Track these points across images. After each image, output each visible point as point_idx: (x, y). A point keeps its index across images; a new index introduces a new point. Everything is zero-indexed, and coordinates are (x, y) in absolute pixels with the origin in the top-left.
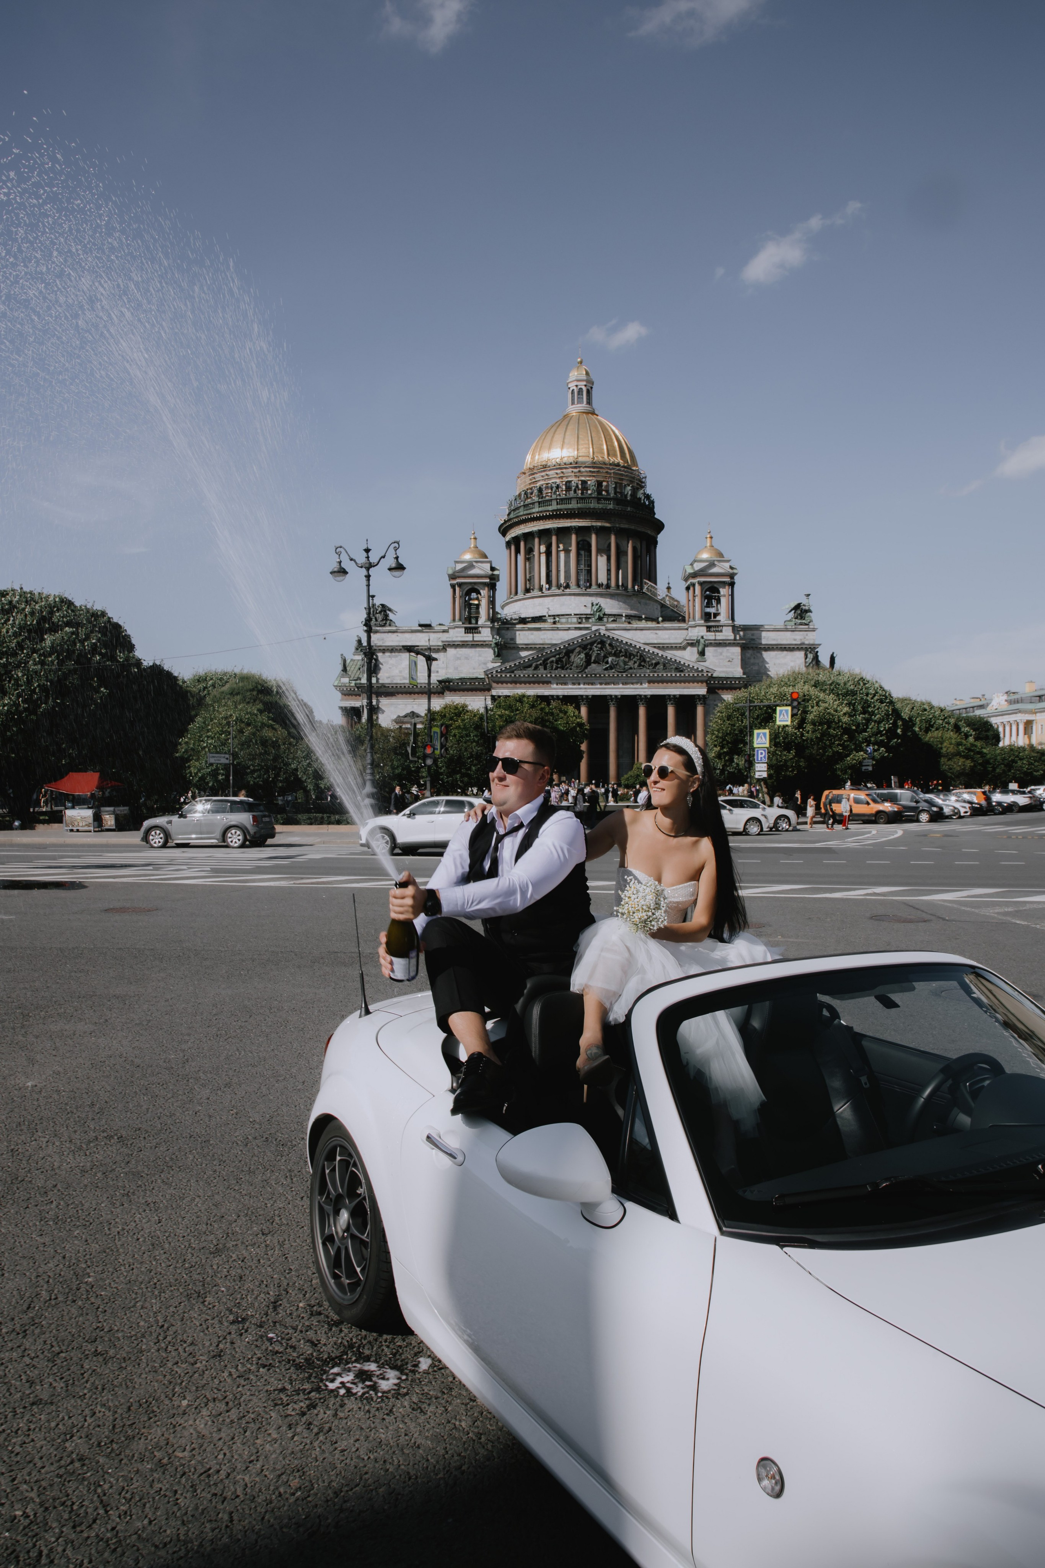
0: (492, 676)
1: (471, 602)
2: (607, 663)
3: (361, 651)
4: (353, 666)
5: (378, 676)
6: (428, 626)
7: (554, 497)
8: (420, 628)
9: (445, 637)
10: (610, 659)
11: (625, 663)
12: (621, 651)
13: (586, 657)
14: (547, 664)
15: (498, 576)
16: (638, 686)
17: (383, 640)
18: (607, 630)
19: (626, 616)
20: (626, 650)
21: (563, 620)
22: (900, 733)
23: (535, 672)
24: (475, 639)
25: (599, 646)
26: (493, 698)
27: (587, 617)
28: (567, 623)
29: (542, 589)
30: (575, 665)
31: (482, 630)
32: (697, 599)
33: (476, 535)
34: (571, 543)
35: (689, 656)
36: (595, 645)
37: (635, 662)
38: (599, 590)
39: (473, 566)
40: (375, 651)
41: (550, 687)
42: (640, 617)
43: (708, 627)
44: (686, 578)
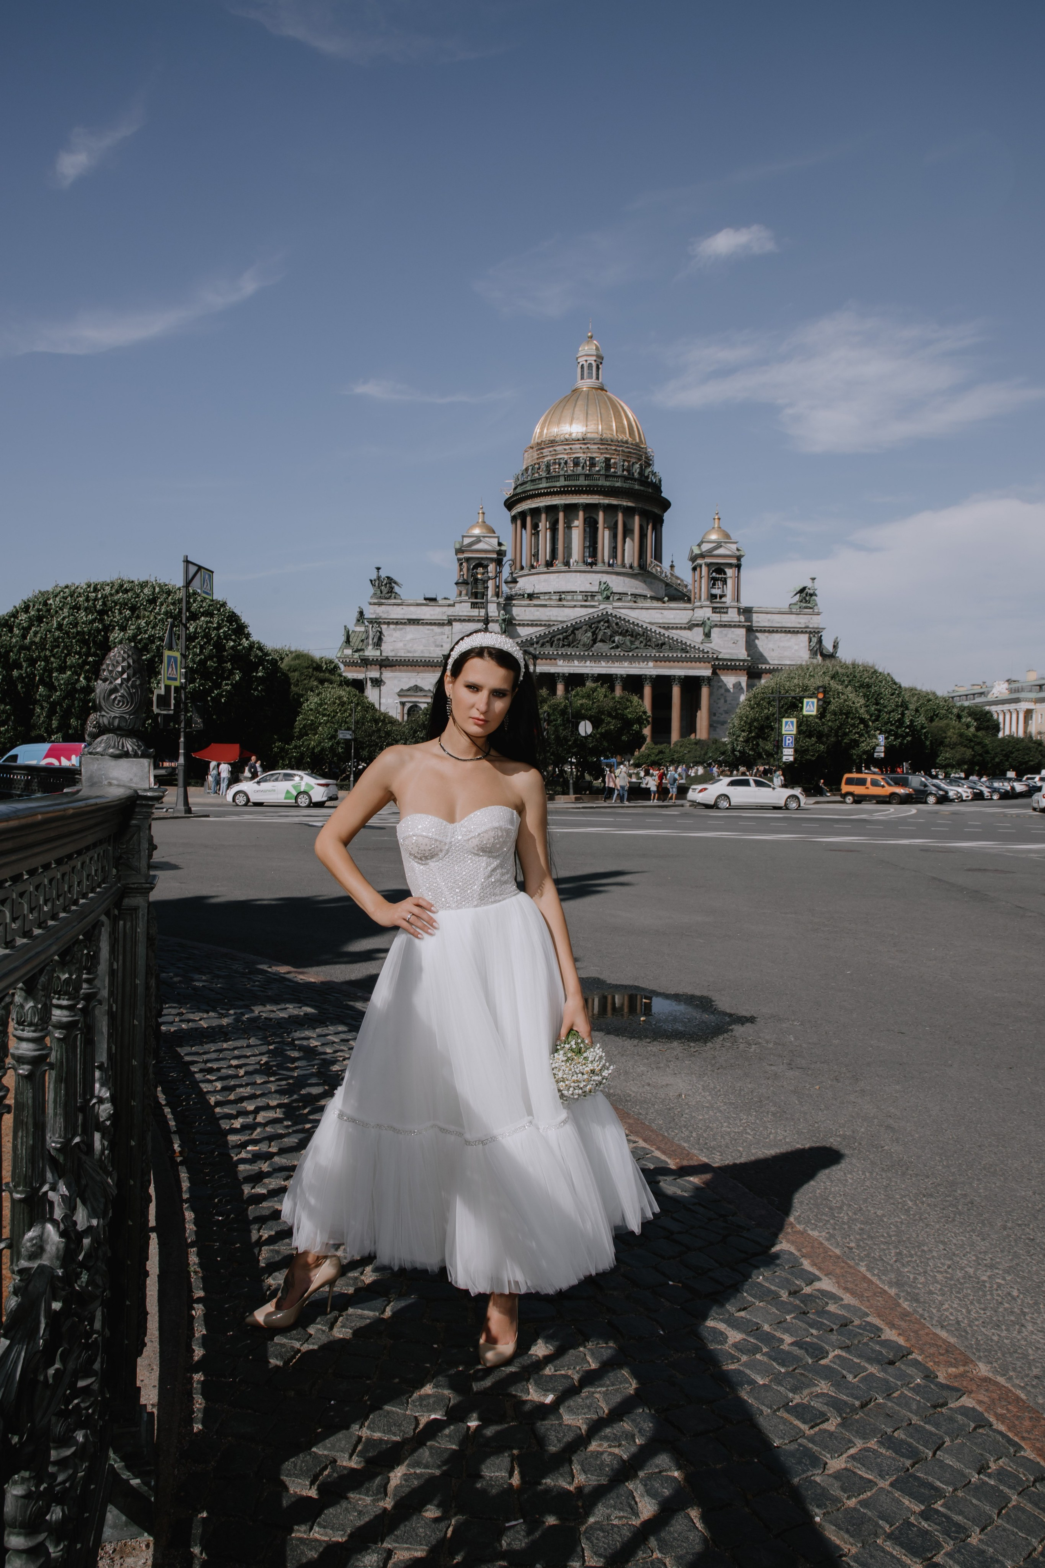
1: (478, 577)
2: (614, 642)
4: (355, 638)
5: (381, 648)
6: (434, 600)
7: (562, 473)
8: (425, 602)
9: (451, 611)
10: (617, 638)
11: (632, 643)
12: (627, 631)
13: (592, 636)
14: (554, 641)
15: (505, 551)
16: (642, 665)
17: (388, 612)
18: (613, 608)
19: (632, 594)
20: (633, 631)
21: (569, 597)
22: (908, 723)
23: (542, 648)
24: (482, 614)
25: (606, 624)
27: (593, 595)
28: (573, 600)
29: (549, 564)
30: (582, 643)
31: (489, 605)
32: (703, 581)
33: (485, 510)
34: (578, 519)
35: (694, 637)
36: (602, 623)
37: (641, 642)
38: (606, 568)
39: (480, 541)
40: (379, 623)
41: (556, 665)
42: (645, 597)
43: (714, 608)
44: (693, 559)
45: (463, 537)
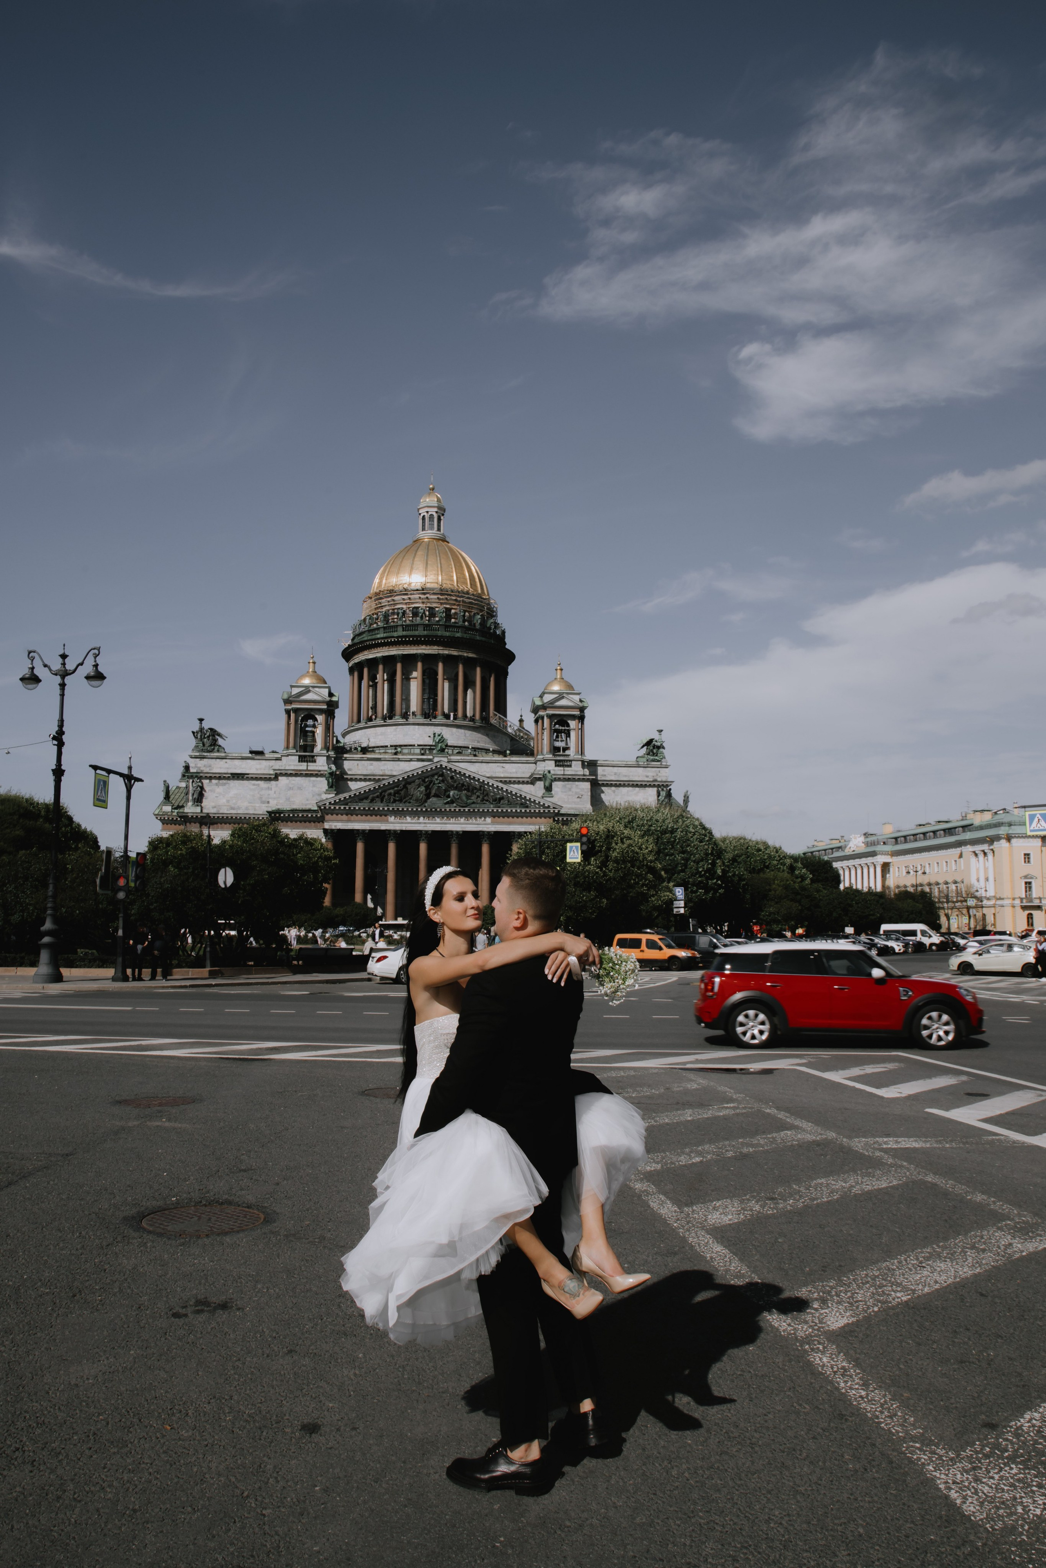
0: (325, 808)
1: (307, 729)
2: (448, 796)
3: (189, 777)
4: (179, 794)
5: (203, 805)
6: (261, 753)
7: (400, 622)
8: (250, 755)
9: (278, 765)
10: (452, 793)
11: (468, 797)
12: (463, 785)
13: (426, 790)
14: (384, 796)
15: (337, 702)
16: (480, 821)
17: (210, 766)
18: (448, 762)
19: (472, 748)
20: (469, 784)
21: (405, 751)
22: (720, 874)
23: (371, 804)
24: (309, 768)
25: (441, 778)
26: (326, 832)
27: (431, 748)
28: (410, 754)
29: (384, 718)
30: (414, 798)
31: (318, 759)
32: (545, 733)
33: (315, 659)
34: (416, 671)
35: (535, 792)
36: (436, 777)
37: (478, 797)
38: (445, 721)
39: (309, 691)
40: (201, 778)
41: (387, 821)
42: (487, 751)
43: (556, 761)
44: (535, 710)
45: (292, 687)
